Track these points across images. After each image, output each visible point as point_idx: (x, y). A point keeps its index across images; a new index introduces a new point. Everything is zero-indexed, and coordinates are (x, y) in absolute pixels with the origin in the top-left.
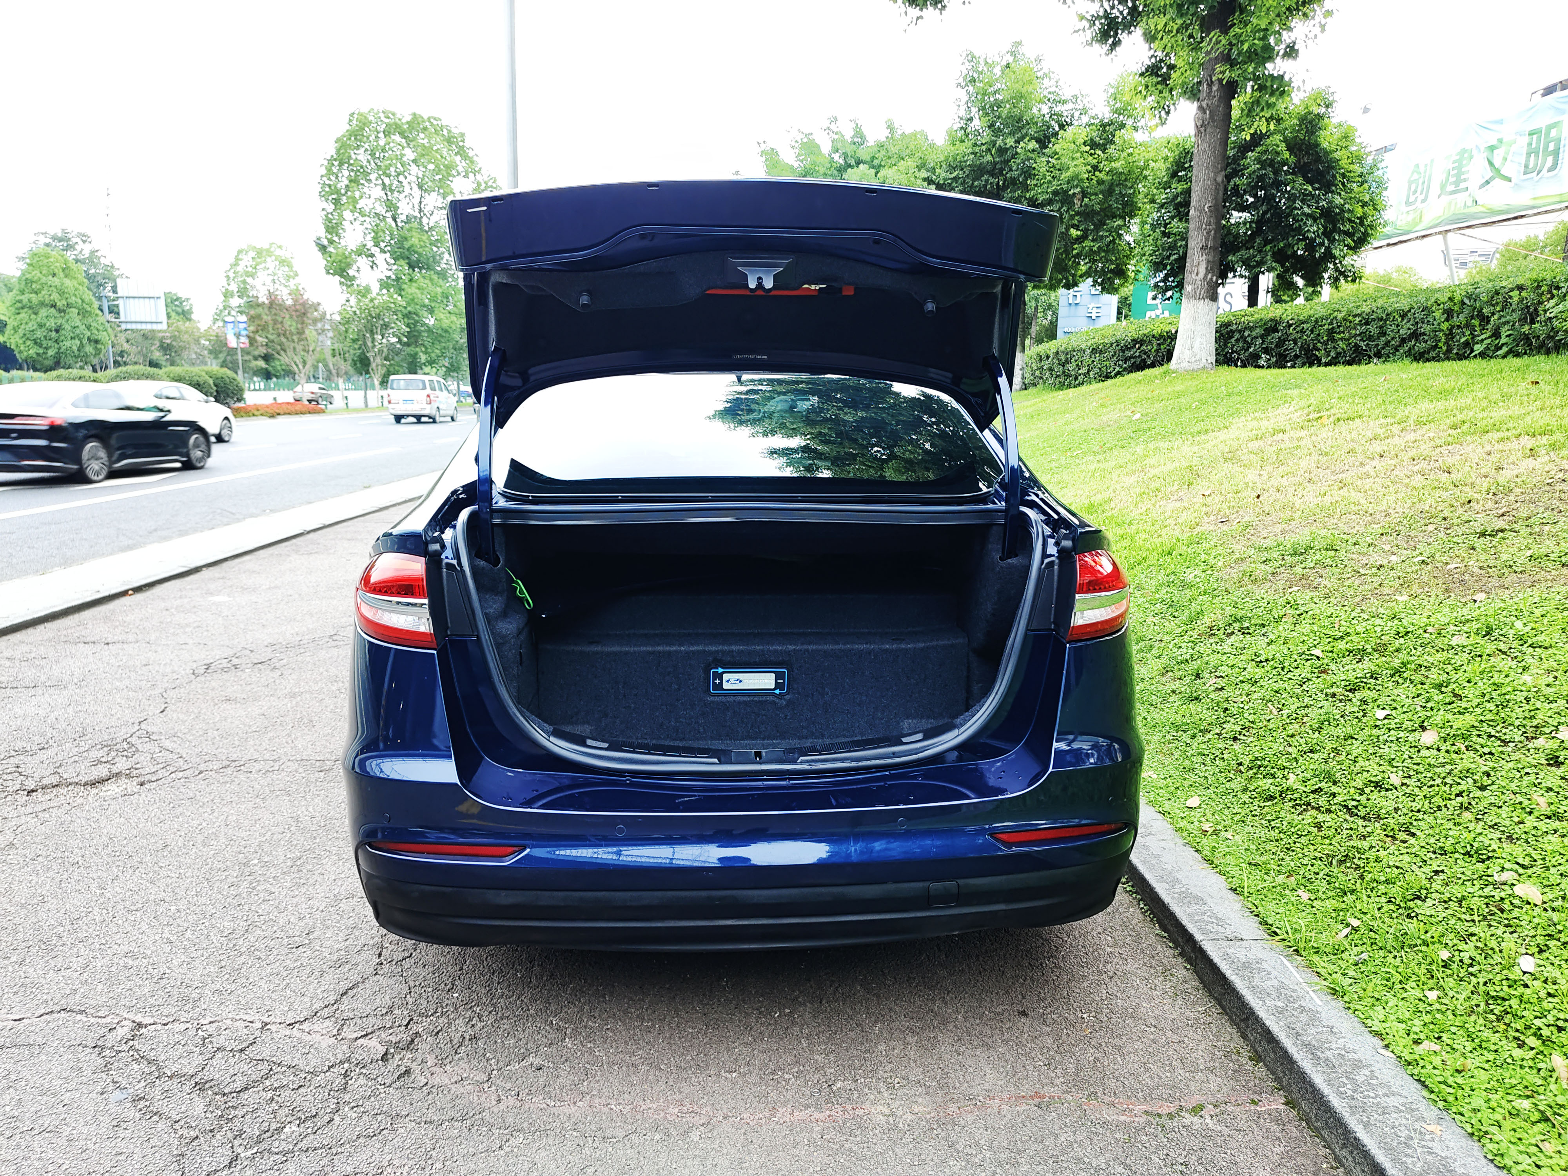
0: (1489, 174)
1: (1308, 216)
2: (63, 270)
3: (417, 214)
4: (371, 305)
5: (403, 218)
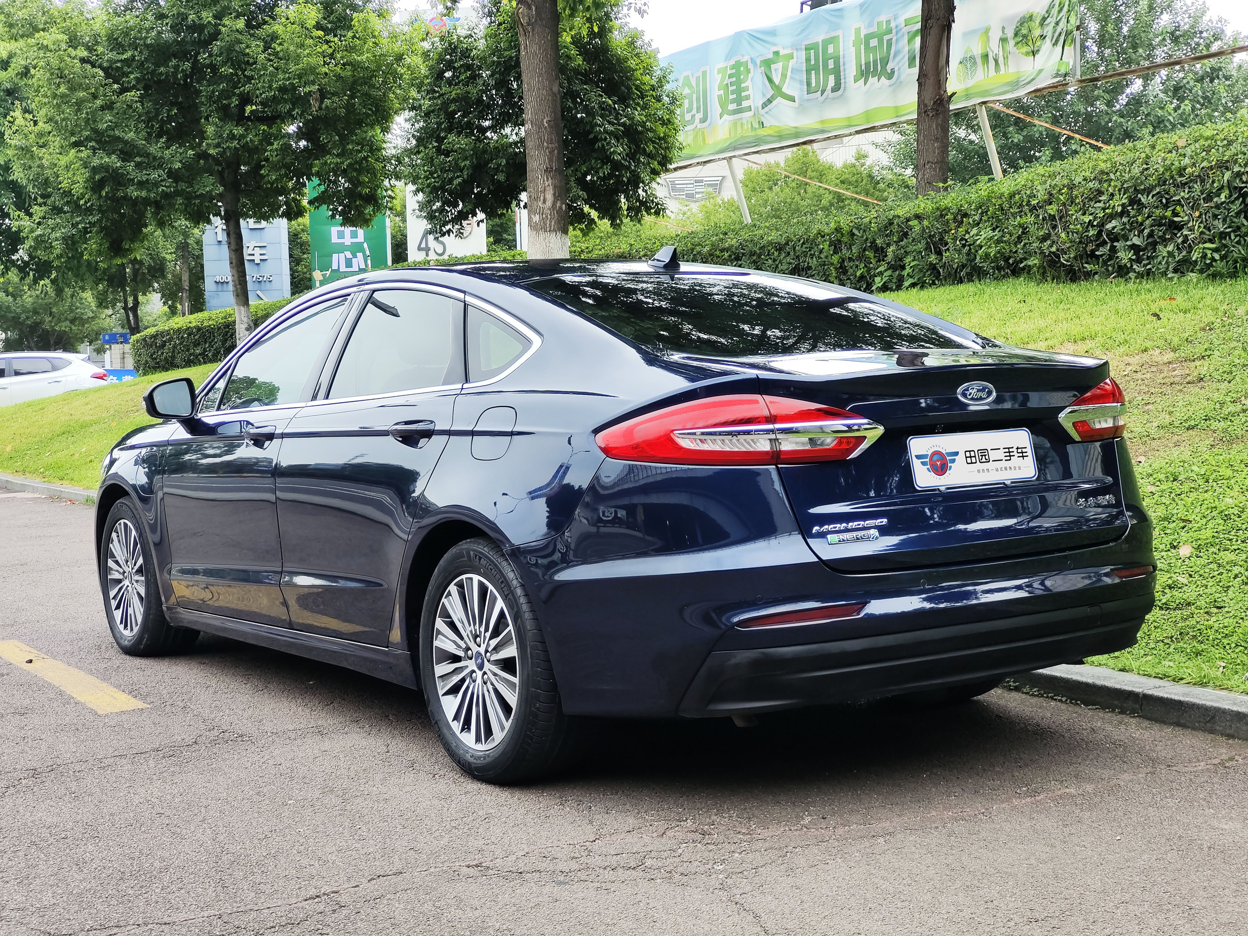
0: (770, 93)
1: (611, 133)
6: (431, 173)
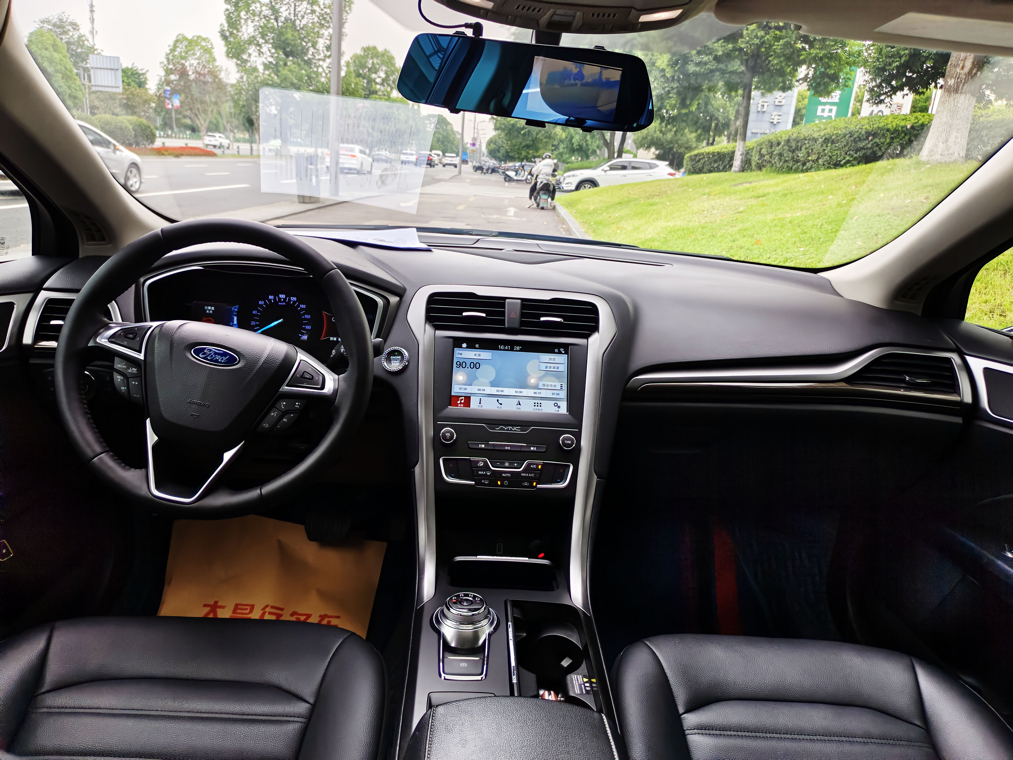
2: (53, 46)
3: (292, 17)
4: (256, 81)
5: (283, 19)
6: (878, 59)
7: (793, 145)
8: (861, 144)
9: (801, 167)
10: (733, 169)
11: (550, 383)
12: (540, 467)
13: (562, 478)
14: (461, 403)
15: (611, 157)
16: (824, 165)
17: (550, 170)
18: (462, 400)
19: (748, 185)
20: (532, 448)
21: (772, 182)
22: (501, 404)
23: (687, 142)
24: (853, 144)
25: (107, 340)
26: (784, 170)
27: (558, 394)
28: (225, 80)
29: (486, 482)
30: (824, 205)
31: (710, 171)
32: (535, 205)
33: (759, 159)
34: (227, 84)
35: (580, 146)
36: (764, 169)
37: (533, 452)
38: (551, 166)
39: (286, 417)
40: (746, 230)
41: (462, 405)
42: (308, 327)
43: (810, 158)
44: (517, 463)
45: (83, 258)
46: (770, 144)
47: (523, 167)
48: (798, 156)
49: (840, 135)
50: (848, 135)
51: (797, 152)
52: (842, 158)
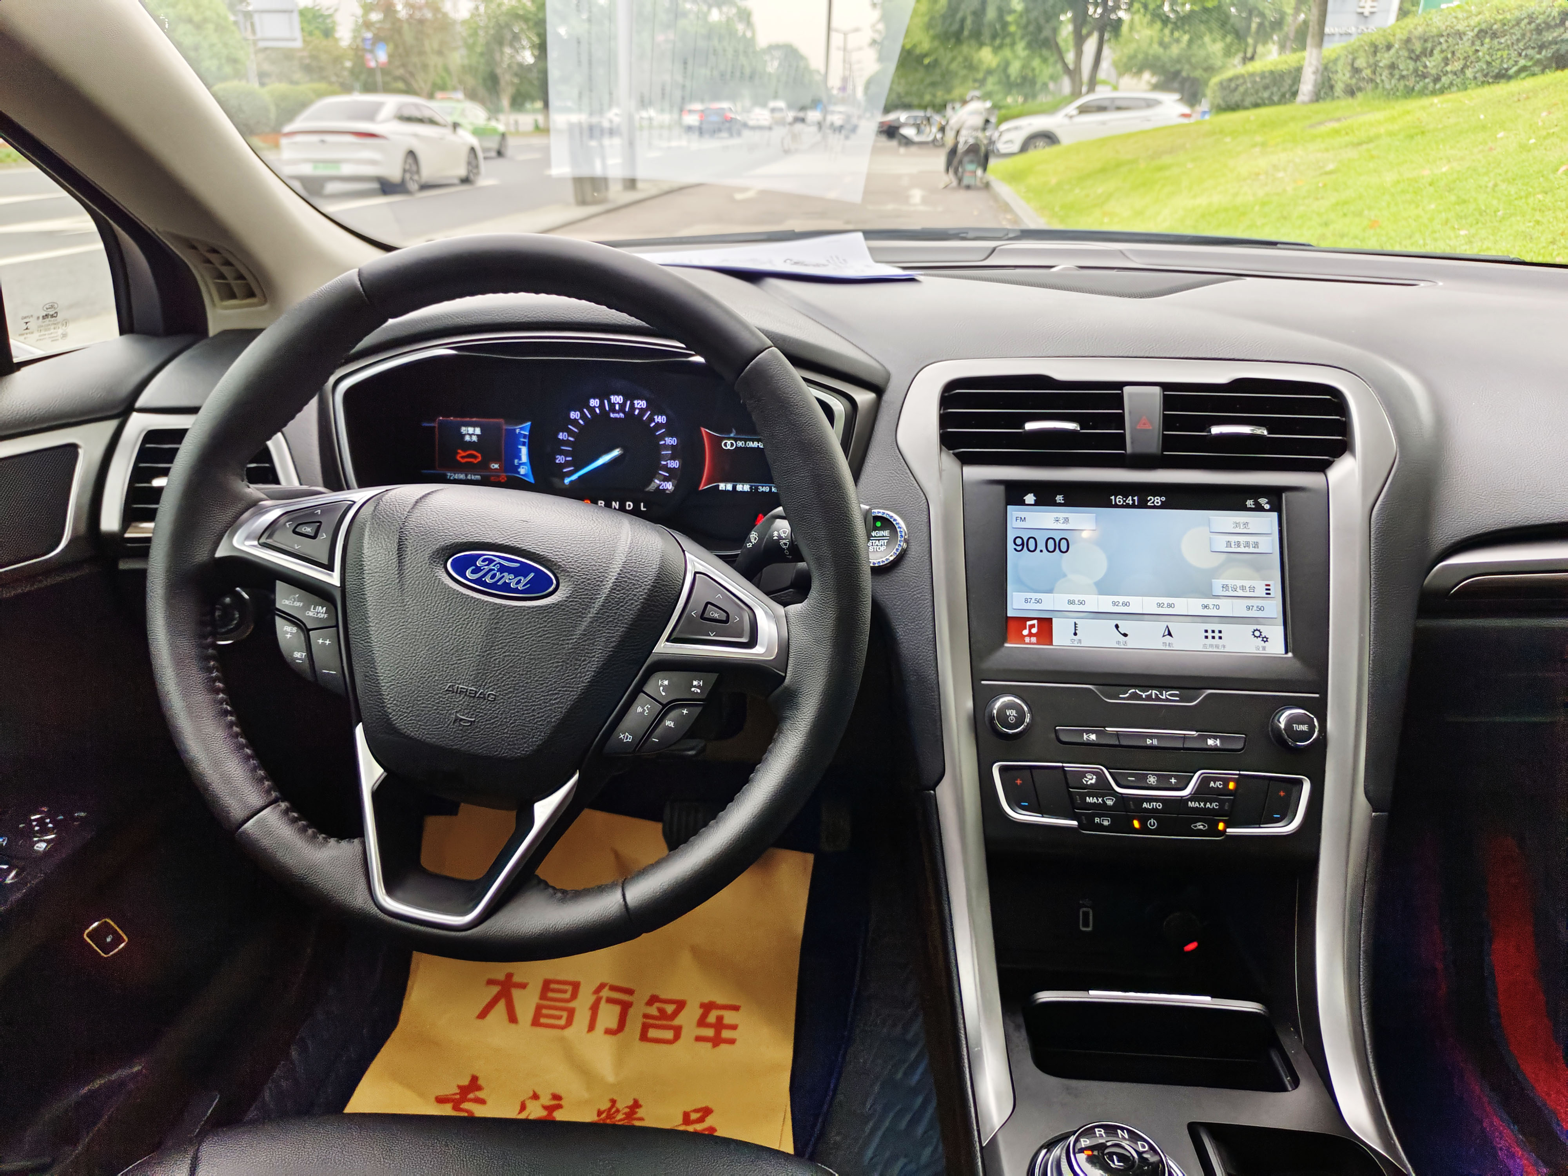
7: (1418, 47)
8: (1549, 36)
9: (1431, 85)
10: (1300, 98)
11: (1239, 583)
12: (1231, 786)
13: (1286, 812)
14: (1030, 635)
15: (1076, 94)
16: (1475, 78)
17: (979, 121)
18: (1032, 626)
19: (1336, 125)
20: (1210, 742)
21: (1379, 116)
22: (1125, 635)
23: (1207, 57)
24: (1534, 37)
25: (256, 543)
26: (1398, 94)
27: (1261, 609)
28: (452, 15)
29: (1106, 823)
30: (1491, 149)
31: (1256, 105)
32: (955, 183)
33: (1351, 78)
34: (454, 22)
35: (1024, 78)
36: (1360, 95)
37: (1215, 749)
38: (981, 113)
39: (668, 717)
40: (1345, 203)
41: (1034, 639)
42: (674, 464)
43: (1449, 68)
44: (1176, 777)
45: (215, 336)
46: (1372, 49)
47: (928, 119)
48: (1425, 67)
49: (1509, 21)
50: (1526, 21)
51: (1424, 59)
52: (1511, 62)
